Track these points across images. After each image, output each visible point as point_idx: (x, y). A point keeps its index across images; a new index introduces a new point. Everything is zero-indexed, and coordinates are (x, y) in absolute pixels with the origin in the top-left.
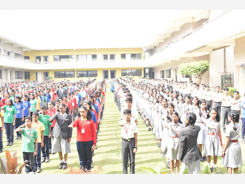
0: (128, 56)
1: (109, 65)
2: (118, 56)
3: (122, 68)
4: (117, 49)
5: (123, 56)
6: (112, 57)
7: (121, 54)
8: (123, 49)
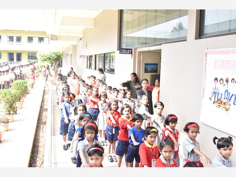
0: (36, 40)
1: (15, 47)
2: (24, 39)
3: (28, 51)
4: (23, 32)
5: (30, 39)
6: (19, 39)
7: (28, 37)
8: (29, 32)
